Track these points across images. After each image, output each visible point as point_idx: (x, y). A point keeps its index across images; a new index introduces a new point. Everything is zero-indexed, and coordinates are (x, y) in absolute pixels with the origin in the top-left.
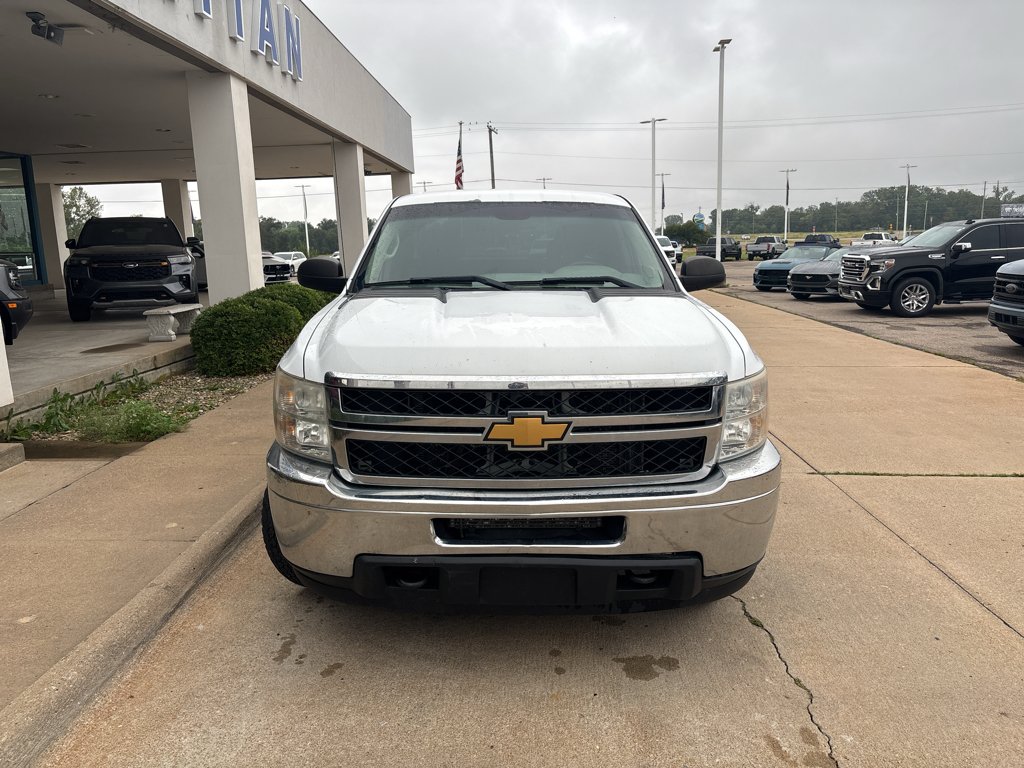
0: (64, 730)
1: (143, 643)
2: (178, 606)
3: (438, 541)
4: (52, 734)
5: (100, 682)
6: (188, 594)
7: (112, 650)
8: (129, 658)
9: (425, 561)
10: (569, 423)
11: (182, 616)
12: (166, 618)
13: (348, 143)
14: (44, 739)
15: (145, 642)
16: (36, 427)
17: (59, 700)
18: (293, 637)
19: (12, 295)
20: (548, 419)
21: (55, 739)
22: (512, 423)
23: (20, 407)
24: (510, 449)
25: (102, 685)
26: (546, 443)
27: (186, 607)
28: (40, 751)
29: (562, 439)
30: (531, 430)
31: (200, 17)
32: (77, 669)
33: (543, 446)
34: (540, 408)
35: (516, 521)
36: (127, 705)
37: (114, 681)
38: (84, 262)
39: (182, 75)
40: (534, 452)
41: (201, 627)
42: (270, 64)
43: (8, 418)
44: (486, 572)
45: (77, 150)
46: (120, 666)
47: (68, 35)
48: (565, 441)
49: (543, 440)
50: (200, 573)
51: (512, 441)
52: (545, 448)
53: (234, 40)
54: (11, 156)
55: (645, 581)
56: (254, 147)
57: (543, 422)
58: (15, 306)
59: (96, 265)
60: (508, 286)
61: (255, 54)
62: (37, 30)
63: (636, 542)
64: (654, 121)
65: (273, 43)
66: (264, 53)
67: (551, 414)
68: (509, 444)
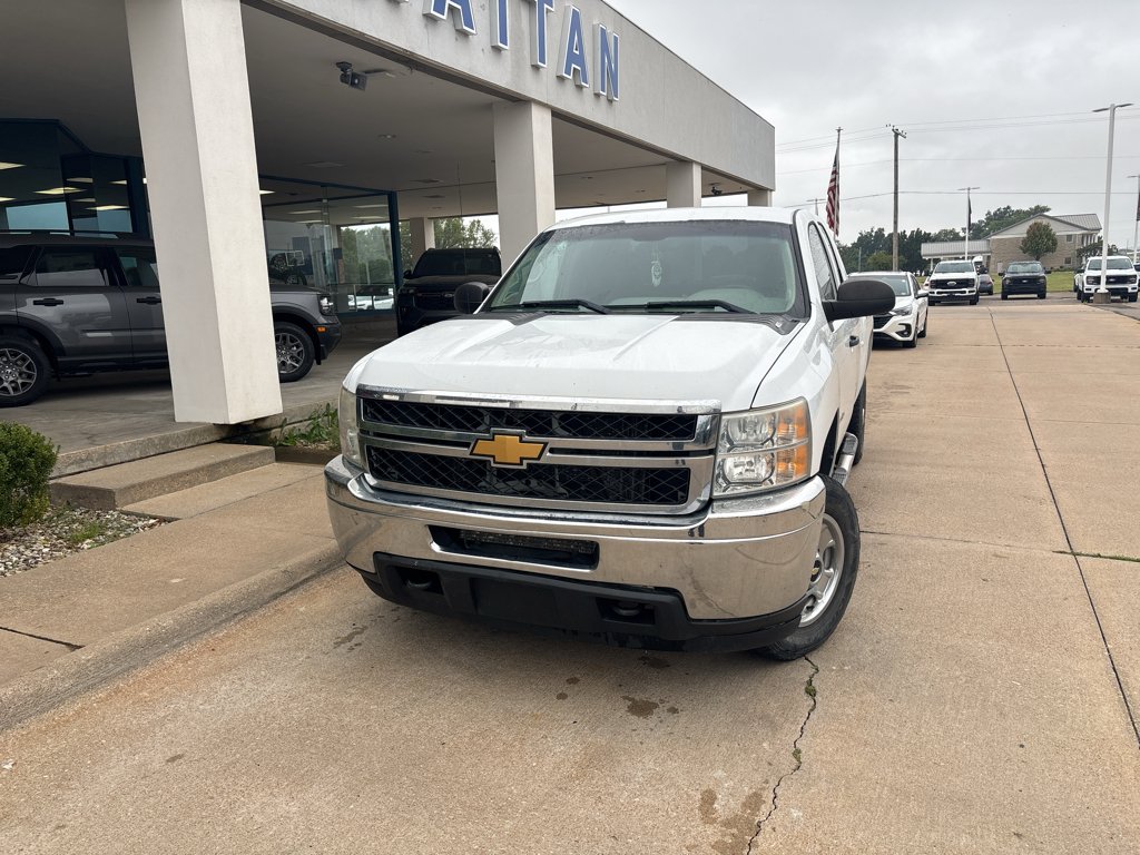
0: (145, 663)
1: (245, 611)
2: (291, 589)
3: (436, 547)
4: (133, 663)
5: (192, 634)
6: (306, 580)
7: (213, 611)
8: (227, 620)
9: (423, 564)
10: (546, 444)
11: (291, 598)
12: (275, 597)
13: (683, 163)
14: (125, 665)
15: (247, 611)
16: (303, 436)
17: (148, 639)
18: (365, 628)
19: (322, 320)
20: (526, 438)
21: (135, 667)
22: (493, 440)
23: (293, 417)
24: (493, 465)
25: (194, 636)
26: (525, 462)
27: (300, 591)
28: (118, 673)
29: (539, 458)
30: (511, 448)
31: (497, 49)
32: (173, 619)
33: (521, 464)
34: (519, 426)
35: (517, 537)
36: (205, 656)
37: (206, 636)
38: (411, 291)
39: (489, 107)
40: (514, 470)
41: (302, 609)
42: (580, 88)
43: (281, 426)
44: (477, 583)
45: (430, 185)
46: (217, 625)
47: (371, 81)
48: (541, 461)
49: (522, 459)
50: (325, 566)
51: (493, 457)
52: (524, 467)
53: (536, 68)
54: (379, 193)
55: (624, 612)
56: (556, 176)
57: (521, 441)
58: (323, 329)
59: (420, 295)
60: (605, 311)
61: (561, 79)
62: (344, 79)
63: (609, 570)
64: (1113, 109)
65: (582, 64)
66: (571, 77)
67: (529, 434)
68: (491, 459)
